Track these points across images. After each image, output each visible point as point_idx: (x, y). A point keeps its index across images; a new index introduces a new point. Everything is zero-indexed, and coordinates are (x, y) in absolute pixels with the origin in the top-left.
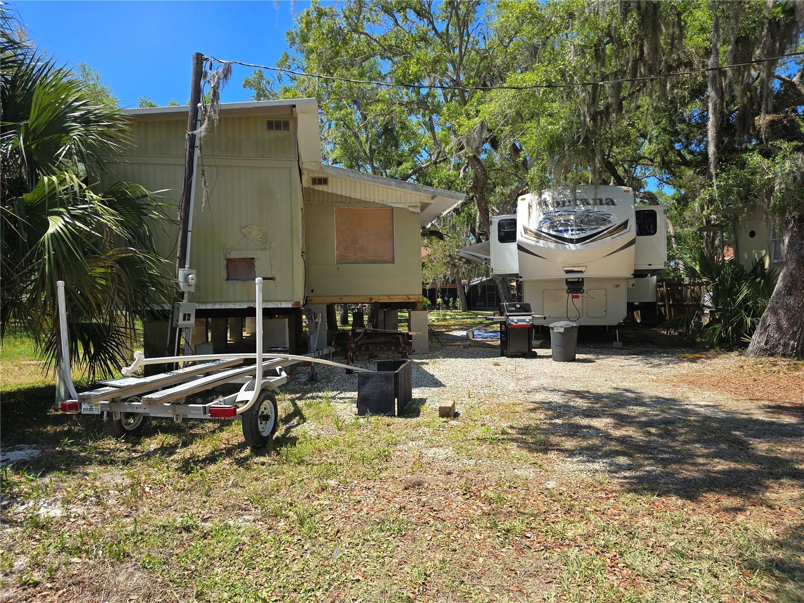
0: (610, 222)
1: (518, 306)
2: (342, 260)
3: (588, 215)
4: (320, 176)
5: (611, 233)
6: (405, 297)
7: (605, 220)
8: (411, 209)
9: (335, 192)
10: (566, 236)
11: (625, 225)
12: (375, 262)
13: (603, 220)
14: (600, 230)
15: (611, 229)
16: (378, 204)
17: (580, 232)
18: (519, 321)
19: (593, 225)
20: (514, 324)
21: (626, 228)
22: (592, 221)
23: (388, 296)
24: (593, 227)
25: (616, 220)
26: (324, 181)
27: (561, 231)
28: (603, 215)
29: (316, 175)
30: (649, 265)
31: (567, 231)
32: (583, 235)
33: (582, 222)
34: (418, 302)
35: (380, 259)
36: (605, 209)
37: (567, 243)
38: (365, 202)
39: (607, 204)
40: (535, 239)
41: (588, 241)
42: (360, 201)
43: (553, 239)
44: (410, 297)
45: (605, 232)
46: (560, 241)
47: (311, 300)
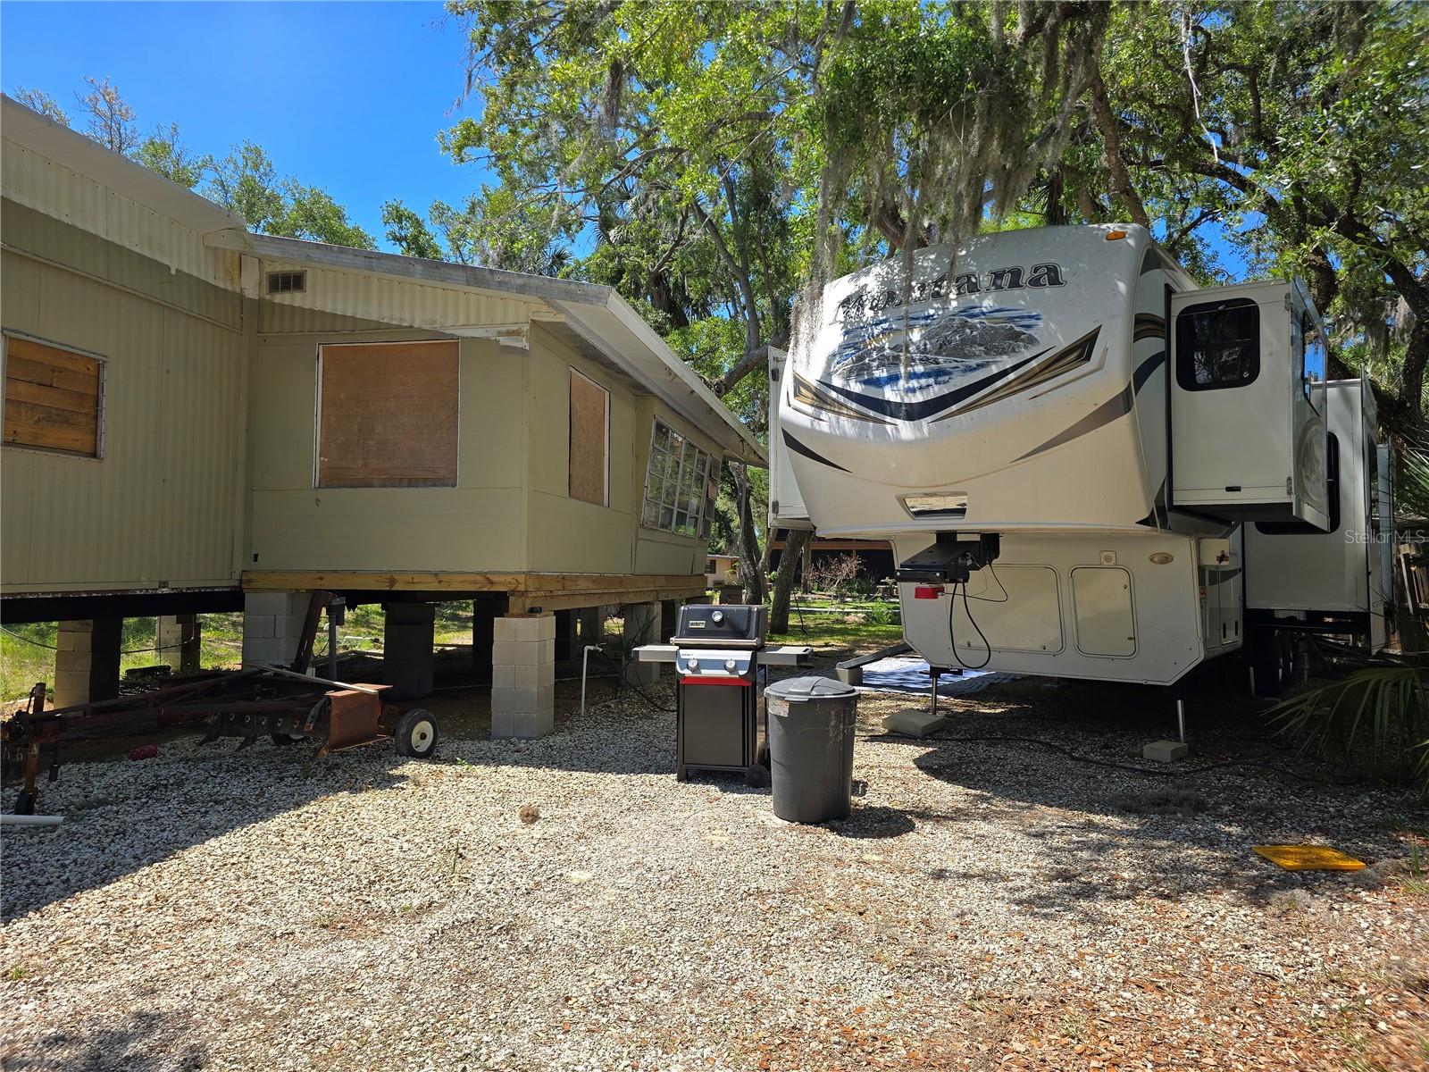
0: (1032, 341)
1: (718, 618)
2: (334, 478)
3: (964, 325)
4: (288, 268)
5: (1029, 380)
6: (480, 578)
7: (1015, 336)
8: (504, 341)
9: (318, 307)
10: (890, 394)
11: (1083, 349)
12: (412, 483)
13: (1010, 335)
14: (994, 370)
15: (1034, 363)
16: (421, 330)
17: (931, 381)
18: (702, 664)
19: (974, 356)
20: (687, 672)
21: (1088, 358)
22: (973, 342)
23: (436, 575)
24: (973, 362)
25: (1055, 335)
26: (292, 282)
27: (877, 383)
28: (1011, 319)
29: (278, 268)
30: (1229, 489)
31: (893, 379)
32: (936, 391)
33: (940, 350)
34: (513, 592)
35: (425, 475)
36: (1022, 300)
37: (888, 419)
38: (389, 326)
39: (1035, 282)
40: (810, 409)
41: (954, 408)
42: (378, 327)
43: (854, 406)
44: (494, 578)
45: (1012, 376)
46: (872, 413)
47: (250, 581)
